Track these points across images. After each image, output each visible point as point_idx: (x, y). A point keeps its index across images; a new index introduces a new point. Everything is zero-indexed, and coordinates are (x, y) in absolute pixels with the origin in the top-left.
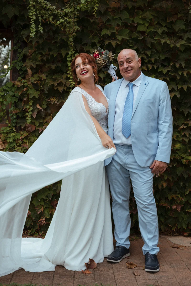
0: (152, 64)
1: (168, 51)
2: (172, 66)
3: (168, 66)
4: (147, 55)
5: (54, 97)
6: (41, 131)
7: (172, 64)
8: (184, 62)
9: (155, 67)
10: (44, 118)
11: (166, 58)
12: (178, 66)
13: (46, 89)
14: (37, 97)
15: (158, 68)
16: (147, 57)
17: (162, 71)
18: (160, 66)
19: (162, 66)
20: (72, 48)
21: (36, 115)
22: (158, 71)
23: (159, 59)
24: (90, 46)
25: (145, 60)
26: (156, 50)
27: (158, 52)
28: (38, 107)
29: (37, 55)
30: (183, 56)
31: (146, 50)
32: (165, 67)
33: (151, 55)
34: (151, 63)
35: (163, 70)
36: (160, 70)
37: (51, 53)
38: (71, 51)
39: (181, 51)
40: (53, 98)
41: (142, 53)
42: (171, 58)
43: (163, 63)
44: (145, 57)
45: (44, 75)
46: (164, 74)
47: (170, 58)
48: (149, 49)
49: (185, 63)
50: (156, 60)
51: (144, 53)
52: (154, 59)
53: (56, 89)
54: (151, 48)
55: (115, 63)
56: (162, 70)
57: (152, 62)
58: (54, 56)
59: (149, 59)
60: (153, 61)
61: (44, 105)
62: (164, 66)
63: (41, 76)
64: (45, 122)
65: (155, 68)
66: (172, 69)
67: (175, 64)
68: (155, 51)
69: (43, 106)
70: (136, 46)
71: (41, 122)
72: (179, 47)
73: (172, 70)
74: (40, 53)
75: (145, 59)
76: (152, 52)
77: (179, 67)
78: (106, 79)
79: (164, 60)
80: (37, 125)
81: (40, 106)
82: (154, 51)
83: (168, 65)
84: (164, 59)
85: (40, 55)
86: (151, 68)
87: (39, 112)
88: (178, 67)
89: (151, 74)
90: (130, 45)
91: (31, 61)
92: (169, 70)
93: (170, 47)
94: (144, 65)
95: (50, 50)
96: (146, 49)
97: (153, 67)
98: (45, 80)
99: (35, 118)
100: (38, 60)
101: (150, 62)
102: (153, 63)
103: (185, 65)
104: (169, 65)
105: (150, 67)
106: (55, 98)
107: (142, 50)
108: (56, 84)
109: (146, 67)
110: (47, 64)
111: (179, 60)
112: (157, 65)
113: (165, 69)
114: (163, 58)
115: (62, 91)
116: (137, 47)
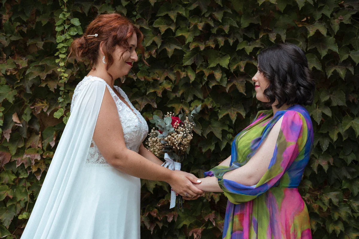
0: (225, 36)
1: (254, 13)
2: (262, 40)
3: (255, 40)
4: (215, 21)
5: (44, 100)
6: (19, 165)
7: (263, 35)
8: (285, 31)
9: (231, 41)
10: (26, 141)
11: (252, 25)
12: (273, 39)
13: (27, 85)
14: (11, 100)
15: (236, 43)
16: (214, 24)
17: (243, 49)
18: (241, 40)
19: (244, 40)
20: (64, 8)
21: (10, 134)
22: (237, 49)
23: (237, 26)
24: (109, 4)
25: (211, 30)
26: (234, 11)
27: (236, 14)
28: (15, 119)
29: (12, 24)
30: (283, 21)
31: (215, 11)
32: (250, 42)
33: (222, 20)
34: (223, 34)
35: (246, 47)
36: (239, 48)
37: (38, 20)
38: (63, 14)
39: (279, 12)
40: (42, 103)
41: (207, 16)
42: (261, 24)
43: (246, 34)
44: (212, 24)
45: (25, 60)
46: (248, 54)
47: (259, 24)
48: (220, 8)
49: (287, 34)
50: (232, 28)
51: (210, 16)
52: (229, 26)
53: (43, 85)
54: (222, 6)
55: (157, 35)
56: (243, 47)
57: (225, 32)
58: (42, 24)
59: (220, 26)
60: (227, 31)
61: (26, 114)
62: (248, 40)
63: (19, 62)
64: (28, 146)
65: (231, 44)
66: (262, 45)
67: (268, 35)
68: (230, 11)
69: (24, 117)
70: (196, 4)
71: (20, 146)
72: (275, 3)
73: (263, 47)
74: (19, 20)
75: (213, 28)
76: (225, 14)
77: (275, 41)
78: (140, 66)
79: (248, 29)
80: (14, 153)
81: (20, 117)
82: (230, 13)
83: (255, 38)
84: (247, 27)
85: (18, 24)
86: (222, 44)
87: (16, 129)
88: (273, 41)
89: (225, 55)
90: (185, 3)
91: (3, 35)
92: (257, 46)
93: (258, 4)
94: (210, 38)
95: (38, 13)
96: (214, 9)
97: (226, 42)
98: (26, 68)
99: (8, 140)
100: (15, 33)
101: (220, 32)
102: (226, 34)
103: (286, 37)
104: (257, 37)
105: (221, 41)
106: (45, 102)
107: (206, 11)
108: (44, 76)
109: (214, 41)
110: (29, 40)
111: (275, 28)
112: (233, 39)
113: (250, 45)
114: (245, 24)
115: (54, 89)
116: (198, 5)
